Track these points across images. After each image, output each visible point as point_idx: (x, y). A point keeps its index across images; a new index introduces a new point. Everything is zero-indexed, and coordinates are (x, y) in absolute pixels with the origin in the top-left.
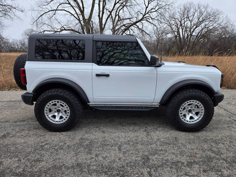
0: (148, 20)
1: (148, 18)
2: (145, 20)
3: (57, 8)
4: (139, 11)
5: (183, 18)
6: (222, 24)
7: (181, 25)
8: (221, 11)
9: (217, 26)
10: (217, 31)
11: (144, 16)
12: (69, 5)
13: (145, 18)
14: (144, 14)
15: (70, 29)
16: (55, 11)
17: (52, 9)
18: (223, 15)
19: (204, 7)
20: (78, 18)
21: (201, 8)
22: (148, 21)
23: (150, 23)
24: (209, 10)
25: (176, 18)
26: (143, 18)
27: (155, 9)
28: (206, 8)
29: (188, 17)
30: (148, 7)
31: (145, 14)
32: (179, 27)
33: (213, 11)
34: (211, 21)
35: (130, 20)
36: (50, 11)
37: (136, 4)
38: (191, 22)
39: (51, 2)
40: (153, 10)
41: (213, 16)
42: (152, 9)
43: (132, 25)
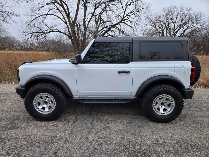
0: (126, 22)
1: (126, 21)
2: (123, 22)
3: (48, 13)
4: (119, 14)
5: (167, 21)
6: (204, 26)
7: (166, 27)
8: (202, 13)
9: (199, 28)
10: (199, 31)
11: (122, 19)
12: (57, 10)
13: (124, 20)
14: (122, 17)
15: (57, 30)
16: (46, 16)
17: (43, 14)
18: (205, 17)
19: (187, 9)
20: (65, 21)
21: (184, 11)
22: (126, 24)
23: (127, 25)
24: (192, 12)
25: (161, 20)
26: (122, 21)
27: (133, 12)
28: (189, 11)
29: (172, 20)
30: (125, 11)
31: (124, 17)
32: (164, 29)
33: (196, 13)
34: (193, 23)
35: (111, 23)
36: (41, 16)
37: (117, 8)
38: (174, 24)
39: (42, 8)
40: (132, 14)
41: (195, 18)
42: (130, 13)
43: (113, 27)
